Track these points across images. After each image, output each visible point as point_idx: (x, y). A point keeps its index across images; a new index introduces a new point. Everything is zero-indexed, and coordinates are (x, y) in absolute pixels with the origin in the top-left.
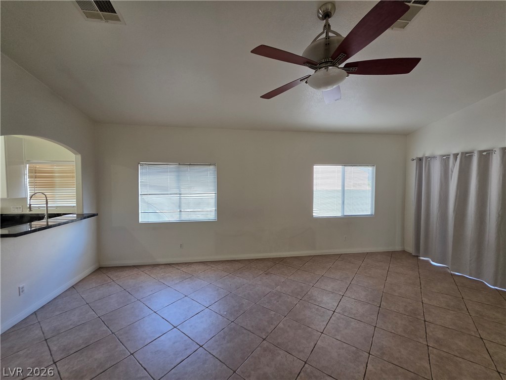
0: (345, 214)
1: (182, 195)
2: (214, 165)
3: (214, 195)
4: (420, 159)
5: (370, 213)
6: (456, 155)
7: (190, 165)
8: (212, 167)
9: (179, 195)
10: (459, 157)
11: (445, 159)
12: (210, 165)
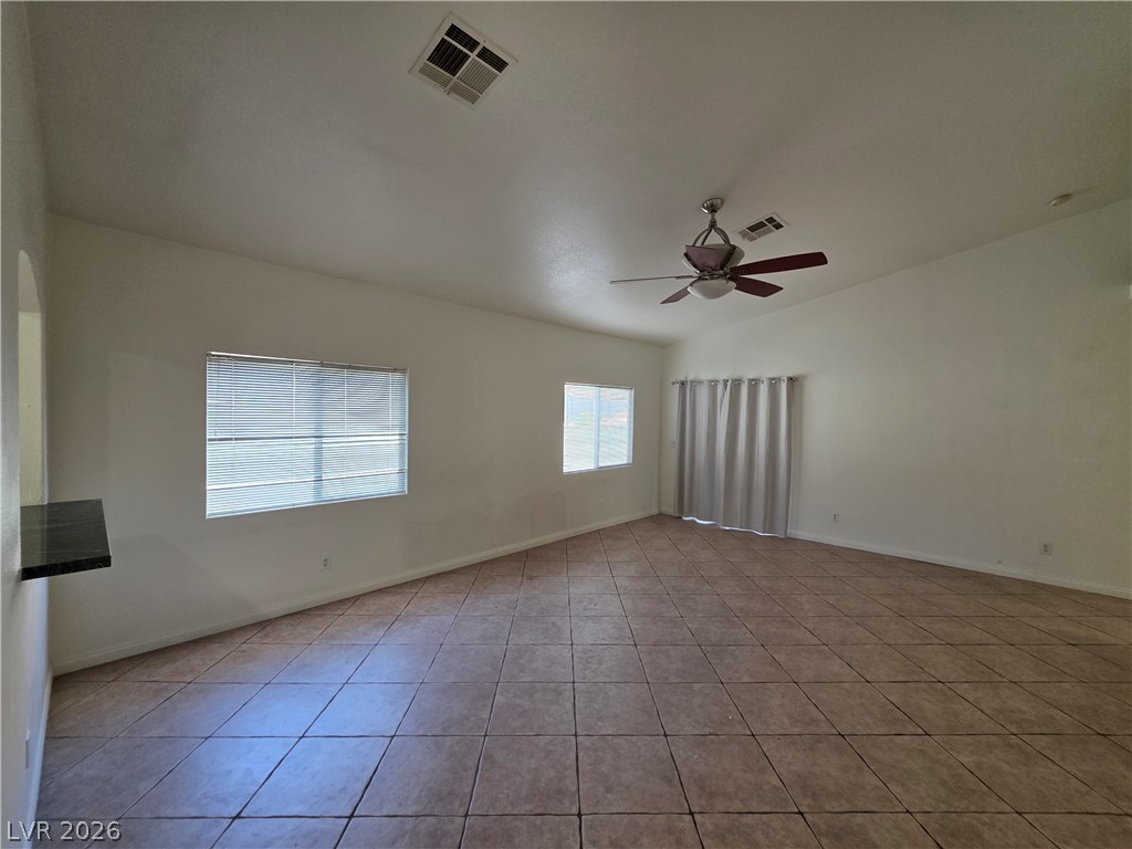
0: (601, 465)
1: (324, 440)
2: (403, 371)
3: (398, 437)
4: (683, 383)
5: (625, 462)
6: (726, 381)
7: (350, 367)
8: (397, 376)
9: (313, 440)
10: (729, 384)
11: (713, 384)
12: (395, 370)
